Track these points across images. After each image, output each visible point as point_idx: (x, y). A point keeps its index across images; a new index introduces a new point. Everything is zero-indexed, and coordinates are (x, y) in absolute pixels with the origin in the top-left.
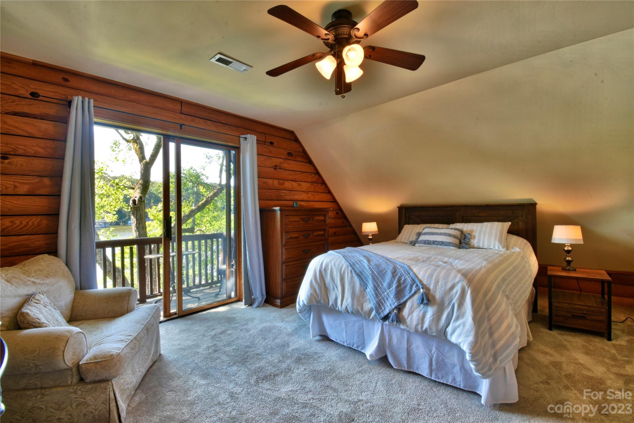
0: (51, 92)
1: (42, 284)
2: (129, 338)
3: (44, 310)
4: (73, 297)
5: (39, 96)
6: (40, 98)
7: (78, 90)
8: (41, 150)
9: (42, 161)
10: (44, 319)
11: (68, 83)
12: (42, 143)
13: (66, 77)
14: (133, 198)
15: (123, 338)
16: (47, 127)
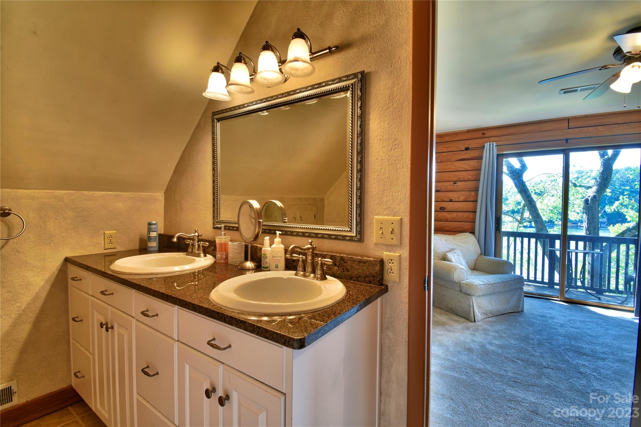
0: (475, 144)
1: (460, 246)
2: (489, 282)
3: (456, 256)
4: (477, 258)
5: (469, 148)
6: (470, 149)
7: (490, 137)
8: (470, 177)
9: (472, 182)
10: (454, 260)
11: (485, 136)
12: (471, 173)
13: (484, 132)
14: (586, 198)
15: (485, 281)
16: (473, 163)
